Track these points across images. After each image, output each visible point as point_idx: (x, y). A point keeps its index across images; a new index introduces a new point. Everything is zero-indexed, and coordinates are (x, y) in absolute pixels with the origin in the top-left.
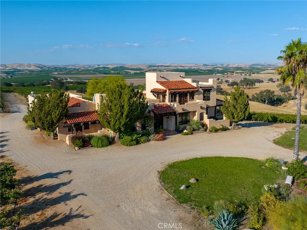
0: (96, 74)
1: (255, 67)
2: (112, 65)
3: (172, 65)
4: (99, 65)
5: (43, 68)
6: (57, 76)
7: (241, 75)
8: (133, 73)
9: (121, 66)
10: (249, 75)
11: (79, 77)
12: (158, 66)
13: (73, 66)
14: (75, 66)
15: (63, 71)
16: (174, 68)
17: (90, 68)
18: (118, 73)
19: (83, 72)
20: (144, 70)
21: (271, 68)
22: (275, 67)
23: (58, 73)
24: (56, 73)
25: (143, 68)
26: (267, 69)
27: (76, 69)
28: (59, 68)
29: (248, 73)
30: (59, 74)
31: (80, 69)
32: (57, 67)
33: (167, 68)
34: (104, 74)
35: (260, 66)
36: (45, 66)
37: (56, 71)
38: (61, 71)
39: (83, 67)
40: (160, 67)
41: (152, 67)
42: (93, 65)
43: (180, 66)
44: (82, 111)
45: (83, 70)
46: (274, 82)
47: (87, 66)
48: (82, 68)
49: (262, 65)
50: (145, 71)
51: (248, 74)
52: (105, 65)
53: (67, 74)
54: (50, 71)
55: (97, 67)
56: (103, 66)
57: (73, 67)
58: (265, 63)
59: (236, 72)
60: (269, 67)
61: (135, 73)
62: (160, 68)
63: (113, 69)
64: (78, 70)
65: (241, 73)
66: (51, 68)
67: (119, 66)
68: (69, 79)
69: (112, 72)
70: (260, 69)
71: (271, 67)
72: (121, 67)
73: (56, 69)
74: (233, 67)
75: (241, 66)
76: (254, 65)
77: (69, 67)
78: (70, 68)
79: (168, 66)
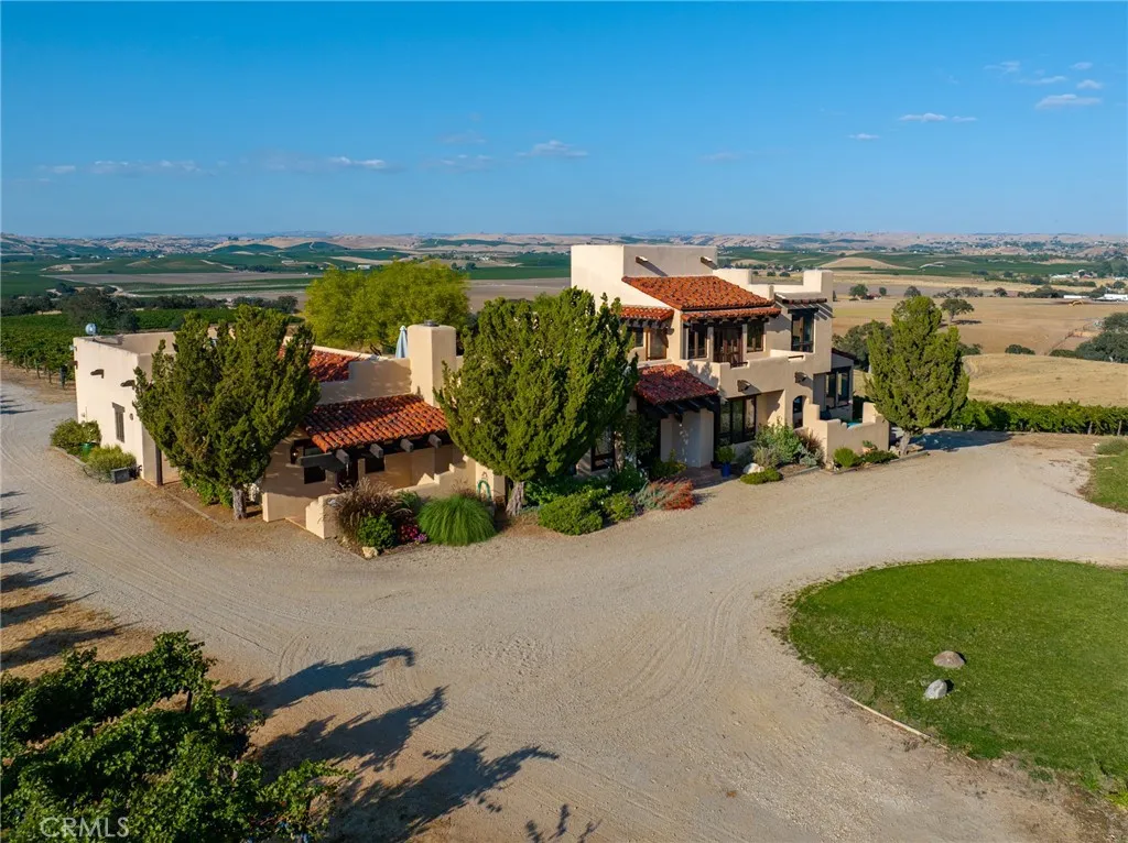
0: (224, 271)
1: (801, 246)
2: (283, 236)
3: (510, 239)
4: (236, 239)
5: (12, 249)
6: (73, 279)
7: (756, 273)
8: (368, 267)
9: (318, 240)
10: (783, 275)
11: (159, 281)
12: (459, 243)
13: (134, 240)
14: (140, 241)
15: (96, 260)
16: (517, 249)
17: (200, 250)
18: (309, 269)
19: (172, 265)
20: (406, 255)
21: (854, 252)
22: (867, 249)
23: (73, 267)
24: (67, 268)
25: (402, 248)
26: (842, 256)
27: (144, 251)
28: (78, 248)
29: (779, 269)
30: (77, 270)
31: (160, 252)
32: (68, 246)
33: (491, 249)
34: (256, 273)
35: (817, 245)
36: (21, 242)
37: (66, 259)
38: (86, 259)
39: (172, 245)
40: (466, 245)
41: (436, 246)
42: (211, 238)
43: (539, 244)
44: (358, 398)
45: (171, 258)
46: (871, 298)
47: (189, 242)
48: (168, 250)
49: (824, 242)
50: (410, 258)
51: (778, 273)
52: (258, 236)
53: (111, 272)
54: (41, 258)
55: (227, 243)
56: (252, 242)
57: (132, 245)
58: (833, 233)
59: (739, 263)
60: (846, 248)
61: (373, 267)
62: (466, 248)
63: (290, 253)
64: (153, 254)
65: (755, 268)
66: (47, 248)
67: (313, 240)
68: (119, 289)
69: (288, 262)
70: (817, 255)
71: (853, 249)
72: (318, 245)
73: (65, 252)
74: (726, 245)
75: (752, 244)
76: (797, 240)
77: (117, 245)
78: (120, 250)
79: (494, 244)
